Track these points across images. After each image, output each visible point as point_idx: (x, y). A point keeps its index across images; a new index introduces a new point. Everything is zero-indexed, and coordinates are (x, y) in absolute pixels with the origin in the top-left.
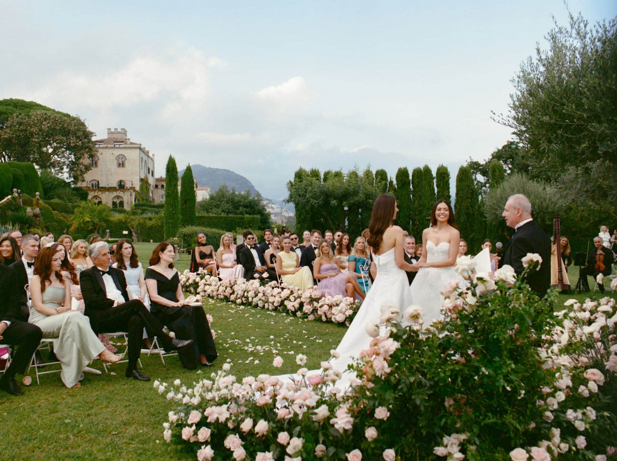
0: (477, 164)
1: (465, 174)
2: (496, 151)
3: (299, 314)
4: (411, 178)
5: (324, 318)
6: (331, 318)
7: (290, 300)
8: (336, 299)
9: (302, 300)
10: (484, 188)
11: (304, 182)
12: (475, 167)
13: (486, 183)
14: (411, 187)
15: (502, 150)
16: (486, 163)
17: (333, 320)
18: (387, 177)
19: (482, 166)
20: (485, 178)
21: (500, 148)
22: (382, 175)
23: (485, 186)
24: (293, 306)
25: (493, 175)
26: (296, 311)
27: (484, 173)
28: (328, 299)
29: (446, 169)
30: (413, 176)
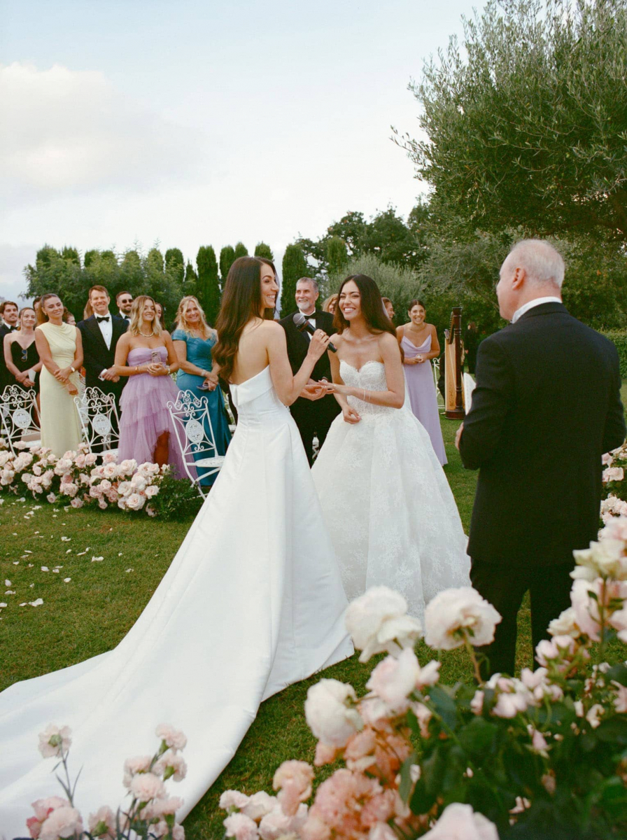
0: (308, 242)
1: (294, 256)
2: (334, 224)
3: (52, 497)
4: (218, 260)
5: (103, 504)
6: (116, 503)
7: (32, 473)
8: (124, 468)
9: (58, 471)
10: (318, 275)
11: (53, 266)
12: (306, 245)
13: (321, 268)
14: (219, 273)
15: (341, 223)
16: (320, 241)
17: (121, 506)
18: (182, 260)
19: (314, 245)
20: (319, 261)
21: (339, 221)
22: (175, 256)
23: (319, 272)
24: (40, 484)
25: (333, 256)
26: (46, 492)
27: (318, 255)
28: (110, 470)
29: (268, 248)
30: (222, 258)
